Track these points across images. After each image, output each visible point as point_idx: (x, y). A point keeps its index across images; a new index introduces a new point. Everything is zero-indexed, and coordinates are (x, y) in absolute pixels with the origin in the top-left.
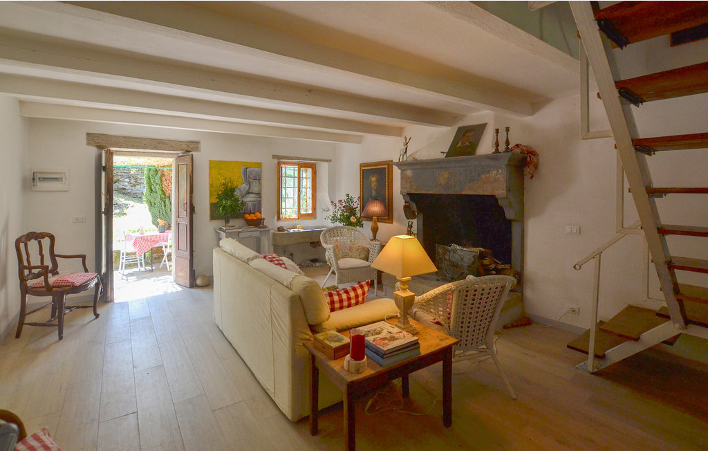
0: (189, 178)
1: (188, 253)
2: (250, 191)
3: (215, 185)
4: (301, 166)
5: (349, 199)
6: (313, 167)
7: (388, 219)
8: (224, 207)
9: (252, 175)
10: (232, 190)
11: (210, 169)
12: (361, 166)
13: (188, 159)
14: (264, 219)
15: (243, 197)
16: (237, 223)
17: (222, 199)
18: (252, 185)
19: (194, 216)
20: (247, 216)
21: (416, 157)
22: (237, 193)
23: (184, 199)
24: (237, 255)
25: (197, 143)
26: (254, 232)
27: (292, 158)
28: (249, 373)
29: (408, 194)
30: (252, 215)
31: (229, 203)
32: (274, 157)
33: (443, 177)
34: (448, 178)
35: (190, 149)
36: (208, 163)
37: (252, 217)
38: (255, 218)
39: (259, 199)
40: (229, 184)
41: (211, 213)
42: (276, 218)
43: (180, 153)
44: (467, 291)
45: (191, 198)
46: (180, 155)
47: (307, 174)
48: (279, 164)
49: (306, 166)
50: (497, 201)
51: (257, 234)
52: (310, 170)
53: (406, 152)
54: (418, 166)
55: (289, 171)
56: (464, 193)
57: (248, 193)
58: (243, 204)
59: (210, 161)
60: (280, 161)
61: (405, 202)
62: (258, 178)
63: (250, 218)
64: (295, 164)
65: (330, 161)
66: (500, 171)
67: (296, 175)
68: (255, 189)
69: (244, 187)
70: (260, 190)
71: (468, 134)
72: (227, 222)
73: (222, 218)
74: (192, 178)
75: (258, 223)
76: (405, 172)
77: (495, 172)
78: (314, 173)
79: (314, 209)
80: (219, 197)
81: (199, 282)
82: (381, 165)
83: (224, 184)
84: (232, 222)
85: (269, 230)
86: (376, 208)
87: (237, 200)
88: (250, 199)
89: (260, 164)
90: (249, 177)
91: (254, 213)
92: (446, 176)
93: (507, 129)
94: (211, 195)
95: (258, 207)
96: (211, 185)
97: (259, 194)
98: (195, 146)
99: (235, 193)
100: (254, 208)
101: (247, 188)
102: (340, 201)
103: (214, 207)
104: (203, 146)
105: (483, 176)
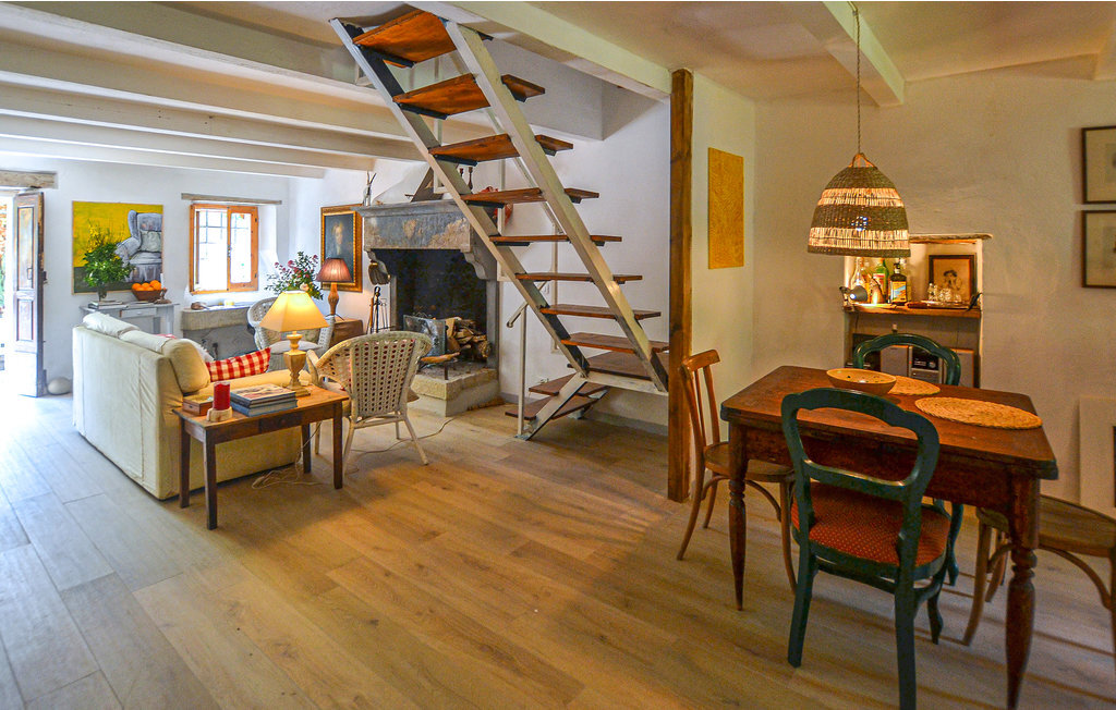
0: (36, 229)
1: (34, 345)
2: (143, 248)
3: (81, 239)
4: (232, 210)
5: (304, 259)
6: (254, 212)
7: (356, 286)
8: (97, 273)
9: (147, 224)
10: (111, 247)
11: (74, 214)
12: (324, 210)
13: (35, 200)
14: (165, 291)
15: (130, 257)
16: (119, 297)
17: (93, 261)
18: (145, 239)
19: (45, 287)
20: (137, 287)
21: (382, 200)
22: (118, 251)
23: (27, 261)
24: (105, 330)
25: (53, 174)
26: (149, 309)
27: (215, 199)
28: (116, 470)
29: (372, 250)
30: (145, 285)
31: (104, 266)
32: (184, 196)
33: (409, 227)
34: (415, 229)
35: (38, 184)
36: (70, 207)
37: (145, 287)
38: (150, 289)
39: (158, 261)
40: (107, 238)
41: (75, 283)
42: (187, 289)
43: (22, 190)
44: (367, 349)
45: (40, 259)
46: (21, 192)
47: (243, 222)
48: (192, 207)
49: (241, 210)
50: (464, 257)
51: (153, 312)
52: (248, 216)
53: (369, 194)
54: (383, 213)
55: (212, 218)
56: (430, 247)
57: (139, 251)
58: (130, 267)
59: (74, 203)
60: (195, 202)
61: (372, 261)
62: (157, 229)
63: (141, 289)
64: (223, 207)
65: (280, 203)
67: (225, 224)
68: (152, 244)
69: (133, 242)
70: (161, 245)
72: (103, 295)
73: (94, 290)
74: (41, 229)
75: (155, 296)
78: (255, 221)
79: (255, 275)
80: (89, 257)
81: (52, 387)
82: (347, 210)
83: (97, 238)
84: (110, 296)
85: (172, 307)
86: (336, 271)
87: (119, 262)
88: (142, 261)
89: (160, 209)
90: (142, 228)
91: (148, 282)
92: (413, 225)
93: (471, 170)
94: (75, 254)
95: (156, 271)
96: (75, 240)
97: (159, 253)
98: (49, 179)
99: (117, 252)
100: (150, 275)
101: (138, 245)
102: (291, 262)
103: (79, 273)
104: (61, 179)
105: (448, 226)
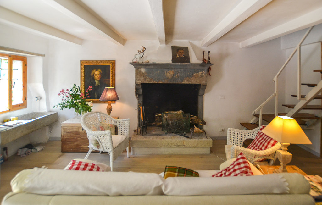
5: (75, 88)
6: (24, 60)
12: (83, 62)
33: (170, 74)
34: (173, 74)
47: (18, 65)
56: (183, 83)
65: (44, 55)
66: (204, 72)
71: (180, 51)
76: (139, 70)
77: (201, 72)
78: (25, 65)
79: (25, 99)
82: (103, 63)
86: (110, 94)
92: (172, 73)
93: (209, 52)
105: (195, 74)
